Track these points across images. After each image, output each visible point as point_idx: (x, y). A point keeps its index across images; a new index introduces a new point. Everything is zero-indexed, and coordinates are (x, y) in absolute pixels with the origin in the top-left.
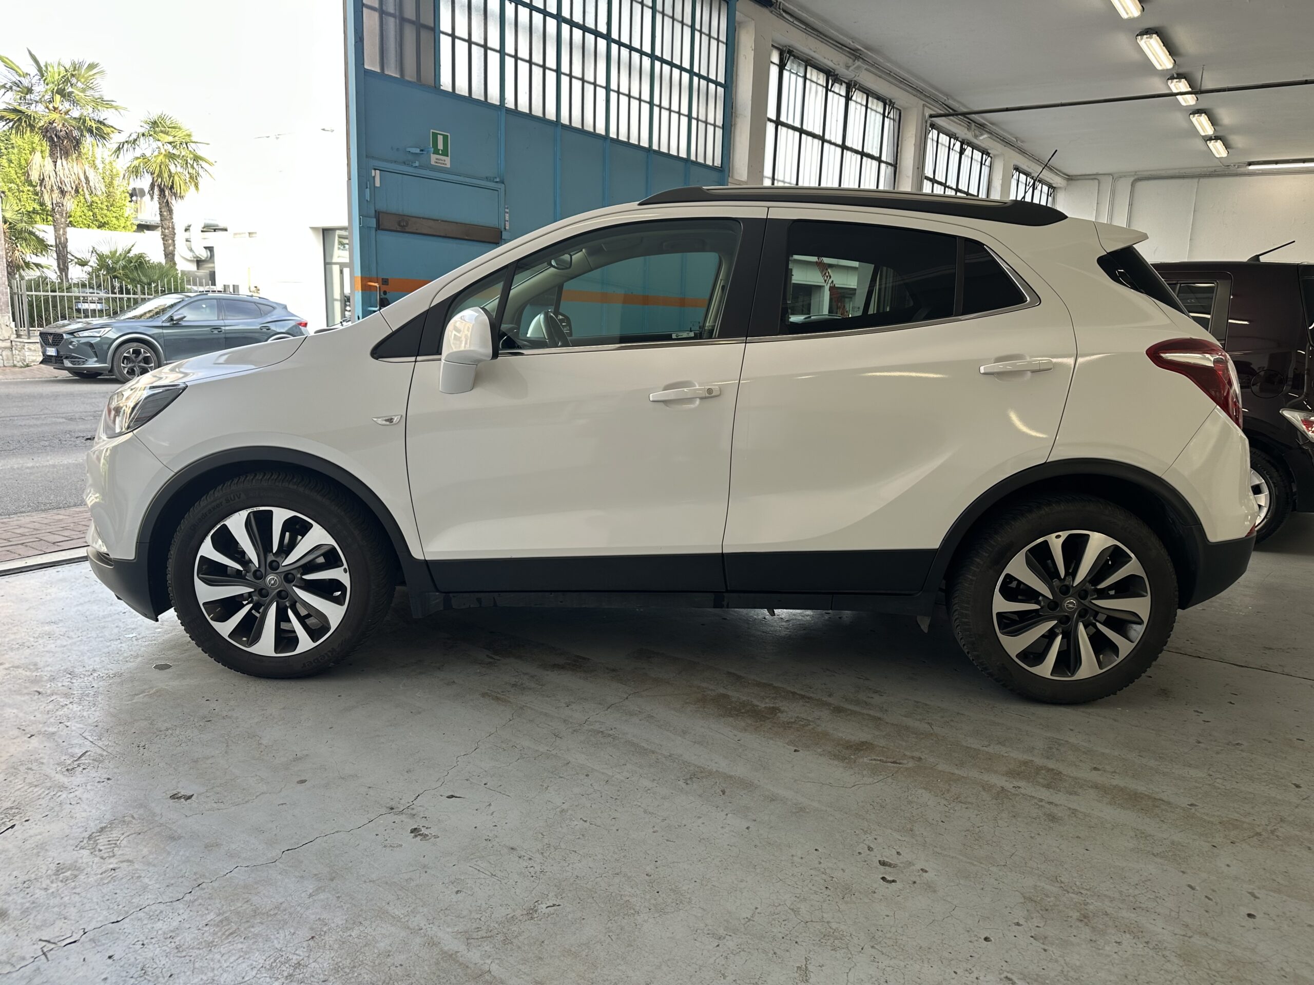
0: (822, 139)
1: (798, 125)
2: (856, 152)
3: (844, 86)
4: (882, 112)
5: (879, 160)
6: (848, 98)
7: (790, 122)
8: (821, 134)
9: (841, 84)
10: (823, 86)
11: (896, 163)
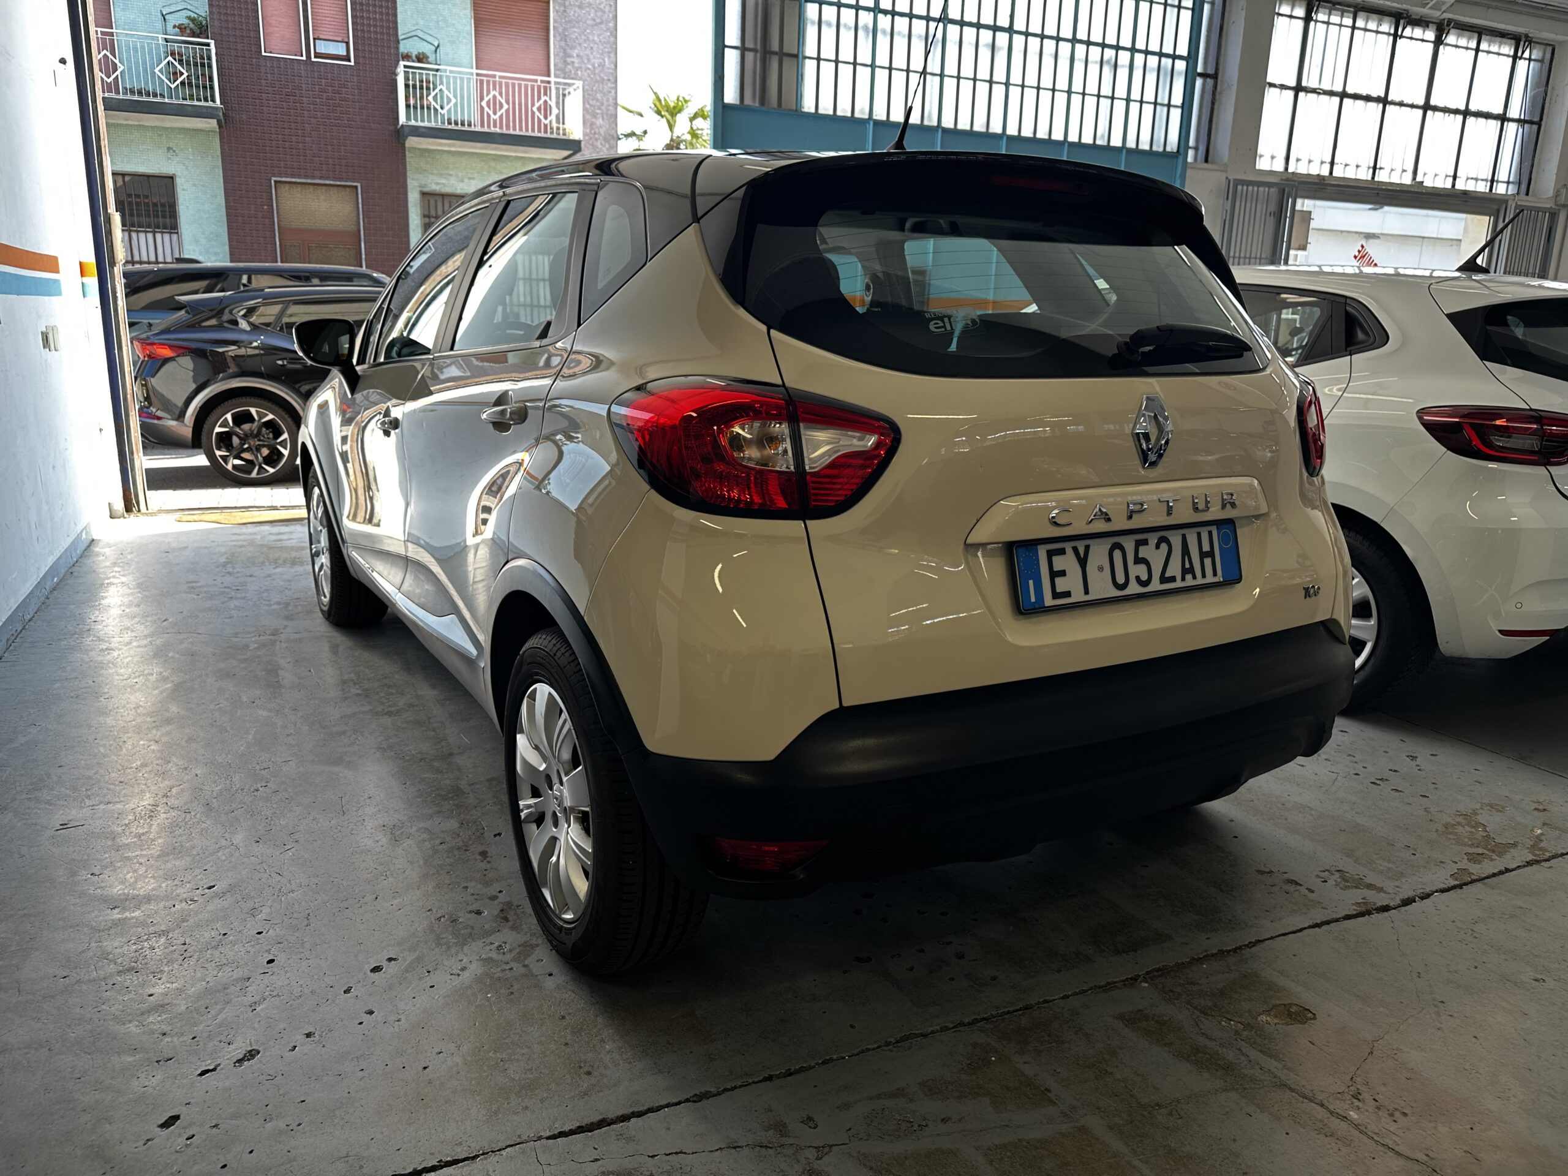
0: (1384, 101)
1: (1339, 88)
2: (1456, 112)
3: (1433, 27)
4: (1512, 53)
5: (1503, 118)
6: (1438, 42)
7: (1326, 86)
8: (1383, 95)
9: (1428, 26)
10: (1389, 34)
11: (1541, 119)
